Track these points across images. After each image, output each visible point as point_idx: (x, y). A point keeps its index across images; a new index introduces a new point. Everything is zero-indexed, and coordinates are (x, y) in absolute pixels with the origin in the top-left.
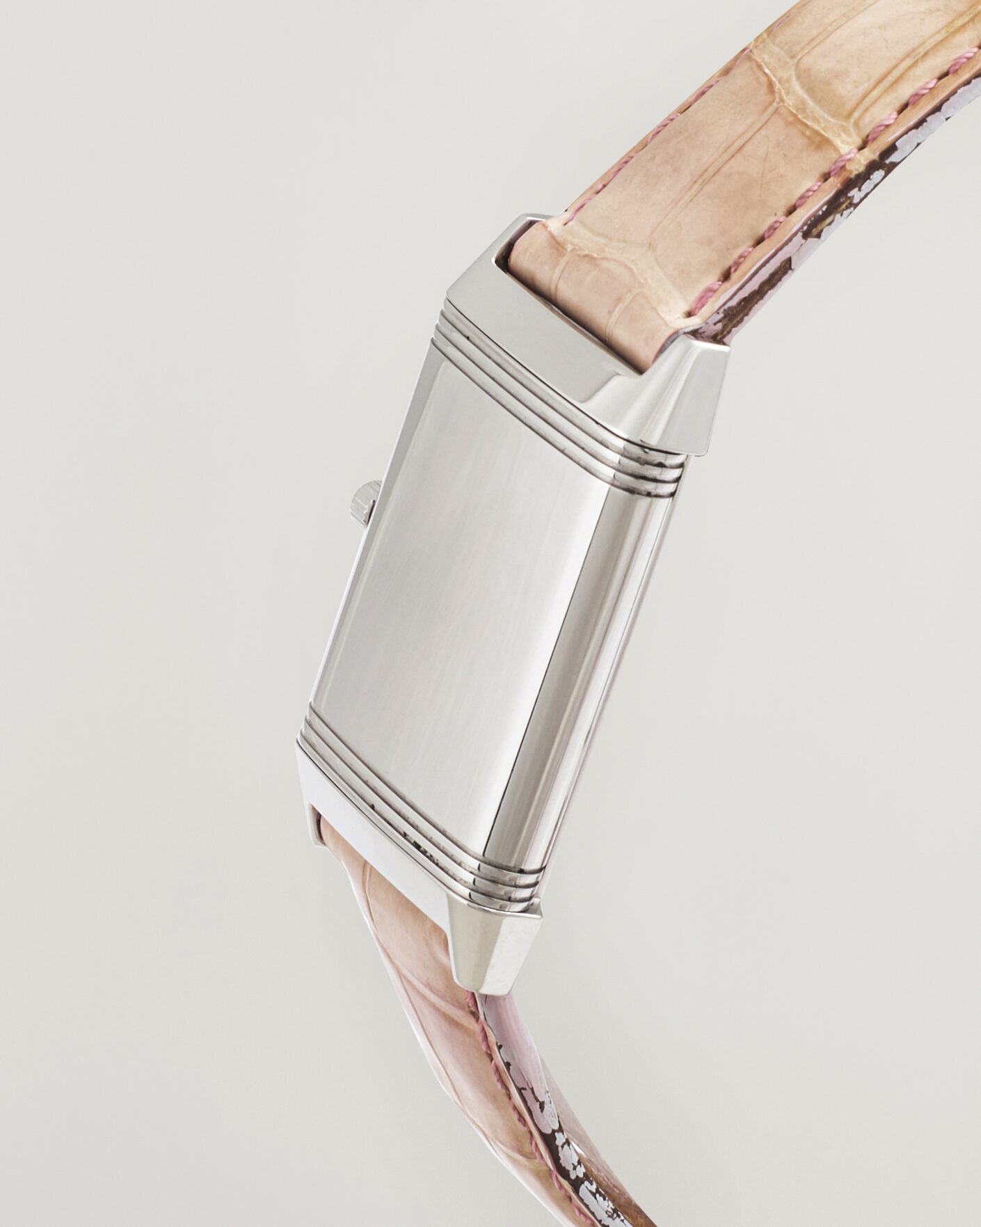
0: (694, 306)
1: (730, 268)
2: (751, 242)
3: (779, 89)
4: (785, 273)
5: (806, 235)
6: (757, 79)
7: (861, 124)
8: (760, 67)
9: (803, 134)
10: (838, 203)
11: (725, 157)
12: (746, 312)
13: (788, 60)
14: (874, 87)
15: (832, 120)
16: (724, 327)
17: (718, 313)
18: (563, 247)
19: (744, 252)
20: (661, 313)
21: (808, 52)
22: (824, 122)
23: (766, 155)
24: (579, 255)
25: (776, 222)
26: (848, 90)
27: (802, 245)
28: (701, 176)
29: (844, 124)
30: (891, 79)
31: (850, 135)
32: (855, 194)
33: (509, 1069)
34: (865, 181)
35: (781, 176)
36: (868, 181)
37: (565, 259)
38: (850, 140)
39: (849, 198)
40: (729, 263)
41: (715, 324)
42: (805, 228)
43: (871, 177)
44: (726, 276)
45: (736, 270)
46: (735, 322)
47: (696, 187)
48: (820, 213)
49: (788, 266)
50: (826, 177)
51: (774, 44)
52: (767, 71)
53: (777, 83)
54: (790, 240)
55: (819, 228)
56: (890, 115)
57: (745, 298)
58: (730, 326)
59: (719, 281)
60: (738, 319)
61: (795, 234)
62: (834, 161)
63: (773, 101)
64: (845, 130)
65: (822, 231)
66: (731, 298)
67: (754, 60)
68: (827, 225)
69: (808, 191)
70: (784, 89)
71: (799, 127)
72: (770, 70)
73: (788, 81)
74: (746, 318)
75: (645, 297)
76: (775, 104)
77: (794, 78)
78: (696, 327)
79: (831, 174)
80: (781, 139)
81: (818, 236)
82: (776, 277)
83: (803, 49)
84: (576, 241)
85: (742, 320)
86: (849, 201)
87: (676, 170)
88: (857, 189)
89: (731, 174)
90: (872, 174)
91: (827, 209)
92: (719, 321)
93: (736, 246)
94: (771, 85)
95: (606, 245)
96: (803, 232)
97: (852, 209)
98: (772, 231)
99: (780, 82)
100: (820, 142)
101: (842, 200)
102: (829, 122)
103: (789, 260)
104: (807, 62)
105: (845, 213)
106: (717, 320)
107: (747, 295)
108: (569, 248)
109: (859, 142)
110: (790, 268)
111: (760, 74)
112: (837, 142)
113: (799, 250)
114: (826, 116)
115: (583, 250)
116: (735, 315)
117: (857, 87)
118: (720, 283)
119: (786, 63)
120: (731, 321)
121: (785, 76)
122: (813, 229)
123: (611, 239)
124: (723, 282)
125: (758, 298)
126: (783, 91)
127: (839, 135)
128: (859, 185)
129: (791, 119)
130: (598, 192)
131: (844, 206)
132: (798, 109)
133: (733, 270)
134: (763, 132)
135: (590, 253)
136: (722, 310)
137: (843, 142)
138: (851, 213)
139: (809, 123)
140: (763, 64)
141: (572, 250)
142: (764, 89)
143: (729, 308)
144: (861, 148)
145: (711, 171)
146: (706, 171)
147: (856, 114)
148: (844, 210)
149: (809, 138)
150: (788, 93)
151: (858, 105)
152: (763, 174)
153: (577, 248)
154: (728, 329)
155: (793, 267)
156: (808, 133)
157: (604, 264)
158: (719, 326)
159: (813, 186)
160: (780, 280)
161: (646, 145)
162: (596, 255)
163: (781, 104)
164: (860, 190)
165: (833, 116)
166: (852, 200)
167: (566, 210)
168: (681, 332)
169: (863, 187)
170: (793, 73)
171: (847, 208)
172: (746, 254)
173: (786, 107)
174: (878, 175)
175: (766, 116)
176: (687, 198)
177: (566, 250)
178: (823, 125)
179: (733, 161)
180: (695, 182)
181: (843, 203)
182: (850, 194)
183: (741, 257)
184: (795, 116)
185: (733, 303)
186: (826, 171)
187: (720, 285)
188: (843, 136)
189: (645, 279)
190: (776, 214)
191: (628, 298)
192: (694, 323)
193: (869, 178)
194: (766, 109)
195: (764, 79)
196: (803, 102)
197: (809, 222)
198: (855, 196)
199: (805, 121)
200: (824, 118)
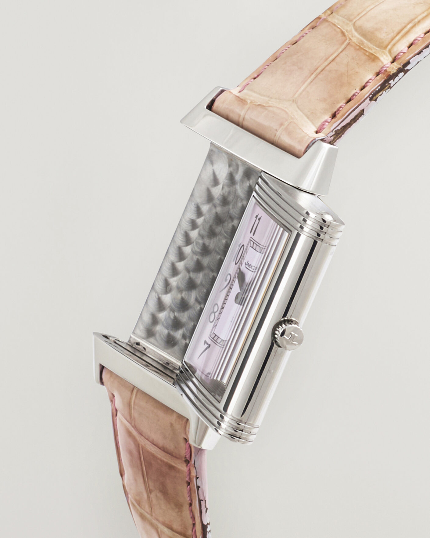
0: (319, 129)
1: (335, 112)
2: (345, 101)
3: (347, 34)
4: (361, 116)
5: (371, 99)
6: (335, 30)
7: (392, 52)
8: (334, 25)
9: (365, 54)
10: (385, 86)
11: (326, 63)
12: (343, 132)
13: (348, 22)
14: (397, 36)
15: (378, 49)
16: (334, 138)
17: (333, 132)
18: (245, 101)
19: (342, 105)
20: (304, 131)
21: (359, 19)
22: (373, 49)
23: (348, 63)
24: (255, 105)
25: (356, 93)
26: (383, 36)
27: (369, 104)
28: (315, 71)
29: (384, 51)
30: (404, 32)
31: (387, 56)
32: (391, 82)
33: (199, 489)
34: (396, 77)
35: (357, 72)
36: (397, 77)
37: (247, 107)
38: (387, 58)
39: (389, 84)
40: (335, 110)
41: (331, 137)
42: (371, 96)
43: (399, 75)
44: (334, 116)
45: (338, 113)
46: (338, 137)
47: (313, 76)
48: (377, 89)
49: (362, 113)
50: (378, 74)
51: (338, 15)
52: (339, 27)
53: (346, 32)
54: (364, 101)
55: (377, 96)
56: (405, 48)
57: (344, 126)
58: (337, 138)
59: (330, 118)
60: (340, 136)
61: (366, 98)
62: (381, 67)
63: (346, 40)
64: (385, 54)
65: (377, 98)
66: (338, 125)
67: (330, 22)
68: (380, 96)
69: (370, 79)
70: (350, 35)
71: (362, 51)
72: (340, 26)
73: (351, 31)
74: (343, 135)
75: (295, 123)
76: (347, 41)
77: (353, 31)
78: (323, 138)
79: (380, 73)
80: (354, 56)
81: (376, 100)
82: (357, 118)
83: (355, 18)
84: (251, 98)
85: (341, 136)
86: (389, 85)
87: (301, 68)
88: (393, 80)
89: (330, 71)
90: (399, 74)
91: (380, 88)
92: (333, 136)
93: (338, 102)
94: (343, 33)
95: (269, 101)
96: (370, 98)
97: (390, 89)
98: (355, 97)
99: (347, 32)
100: (373, 58)
101: (386, 85)
102: (377, 50)
103: (363, 110)
104: (359, 23)
105: (387, 90)
106: (331, 135)
107: (345, 125)
108: (249, 101)
109: (391, 59)
110: (363, 114)
111: (336, 28)
112: (382, 58)
113: (367, 106)
114: (374, 47)
115: (257, 102)
116: (339, 134)
117: (388, 35)
118: (331, 119)
119: (348, 24)
120: (337, 136)
121: (349, 29)
122: (373, 97)
123: (271, 98)
124: (332, 118)
125: (349, 126)
126: (350, 36)
127: (382, 56)
128: (394, 78)
129: (358, 47)
130: (255, 79)
131: (387, 87)
132: (360, 44)
133: (337, 113)
134: (344, 53)
135: (261, 104)
136: (334, 131)
137: (384, 59)
138: (389, 91)
139: (367, 50)
140: (336, 24)
141: (251, 102)
142: (340, 35)
143: (337, 130)
144: (392, 62)
145: (320, 69)
146: (317, 69)
147: (389, 47)
148: (387, 89)
149: (368, 56)
150: (352, 37)
151: (390, 42)
152: (347, 72)
153: (253, 101)
154: (335, 140)
155: (364, 114)
156: (367, 54)
157: (270, 109)
158: (332, 138)
159: (372, 78)
160: (358, 119)
161: (276, 59)
162: (265, 105)
163: (351, 41)
164: (394, 81)
165: (378, 47)
166: (390, 85)
167: (238, 86)
168: (317, 139)
169: (395, 79)
170: (353, 28)
171: (388, 88)
172: (343, 106)
173: (353, 42)
174: (401, 74)
175: (343, 46)
176: (309, 80)
177: (247, 102)
178: (374, 51)
179: (331, 65)
180: (312, 74)
181: (387, 86)
182: (390, 82)
183: (340, 107)
184: (360, 46)
185: (339, 128)
186: (378, 71)
187: (331, 120)
188: (384, 56)
189: (294, 116)
190: (356, 89)
191: (286, 124)
192: (321, 136)
193: (398, 76)
194: (343, 43)
195: (338, 30)
196: (362, 41)
197: (373, 94)
198: (392, 84)
199: (365, 49)
200: (374, 48)
